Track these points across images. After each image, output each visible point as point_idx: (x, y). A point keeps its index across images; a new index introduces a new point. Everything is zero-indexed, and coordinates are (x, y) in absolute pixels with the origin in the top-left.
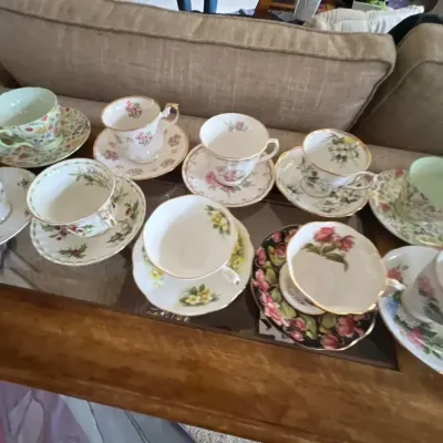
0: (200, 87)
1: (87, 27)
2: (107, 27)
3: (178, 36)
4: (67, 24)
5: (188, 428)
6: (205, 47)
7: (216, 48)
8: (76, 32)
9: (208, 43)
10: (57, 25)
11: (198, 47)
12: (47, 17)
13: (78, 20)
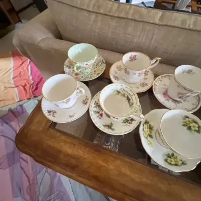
0: (156, 47)
1: (105, 15)
2: (116, 15)
3: (151, 21)
4: (97, 13)
5: (111, 199)
6: (164, 27)
7: (170, 28)
8: (100, 17)
9: (166, 25)
10: (92, 13)
11: (161, 27)
12: (88, 9)
13: (102, 11)
